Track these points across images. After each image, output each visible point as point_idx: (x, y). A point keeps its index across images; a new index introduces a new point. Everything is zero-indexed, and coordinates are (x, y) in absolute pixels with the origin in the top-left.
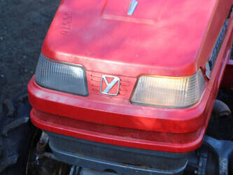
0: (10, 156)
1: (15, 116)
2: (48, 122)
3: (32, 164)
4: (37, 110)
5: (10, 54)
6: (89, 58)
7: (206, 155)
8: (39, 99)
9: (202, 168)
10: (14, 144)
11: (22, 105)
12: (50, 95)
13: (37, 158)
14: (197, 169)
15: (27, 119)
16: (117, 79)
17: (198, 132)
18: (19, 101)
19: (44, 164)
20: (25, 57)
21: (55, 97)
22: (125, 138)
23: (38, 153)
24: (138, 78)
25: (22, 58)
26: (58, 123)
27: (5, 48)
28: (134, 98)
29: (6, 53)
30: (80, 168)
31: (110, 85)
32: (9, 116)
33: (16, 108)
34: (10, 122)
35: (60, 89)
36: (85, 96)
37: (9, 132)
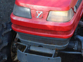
0: (5, 43)
1: (6, 28)
2: (18, 28)
3: (13, 47)
4: (14, 24)
5: (5, 8)
6: (32, 5)
7: (77, 42)
8: (14, 20)
9: (76, 47)
10: (6, 39)
11: (9, 24)
12: (18, 18)
13: (15, 44)
14: (74, 47)
15: (11, 29)
16: (41, 12)
17: (71, 31)
18: (8, 23)
19: (18, 47)
20: (10, 9)
21: (20, 19)
22: (45, 33)
23: (15, 42)
24: (49, 11)
25: (9, 10)
26: (21, 29)
27: (3, 6)
28: (48, 19)
29: (3, 8)
30: (30, 46)
31: (39, 15)
32: (4, 29)
33: (7, 26)
34: (5, 31)
35: (22, 16)
36: (30, 19)
37: (4, 34)
